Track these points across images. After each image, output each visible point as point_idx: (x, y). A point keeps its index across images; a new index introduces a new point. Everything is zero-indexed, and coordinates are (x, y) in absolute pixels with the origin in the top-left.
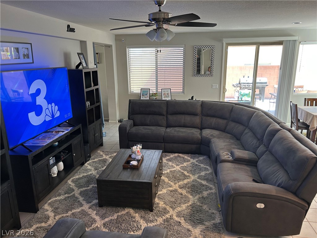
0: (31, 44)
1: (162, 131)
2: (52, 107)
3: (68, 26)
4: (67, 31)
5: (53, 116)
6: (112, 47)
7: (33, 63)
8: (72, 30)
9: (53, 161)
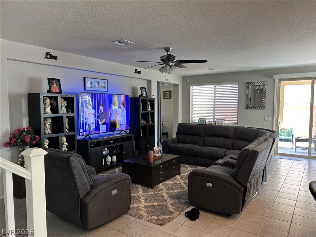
0: (107, 80)
1: (194, 147)
3: (136, 70)
4: (135, 73)
6: (178, 85)
7: (107, 91)
8: (139, 72)
9: (107, 152)
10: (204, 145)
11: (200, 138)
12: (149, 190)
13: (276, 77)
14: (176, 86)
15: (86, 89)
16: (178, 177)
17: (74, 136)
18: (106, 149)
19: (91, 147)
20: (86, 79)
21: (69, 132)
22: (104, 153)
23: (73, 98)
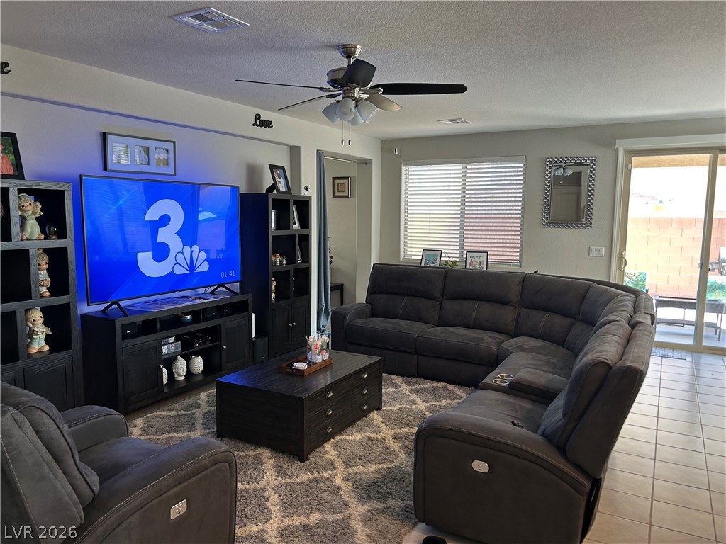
0: (174, 143)
1: (416, 329)
2: (192, 252)
3: (258, 117)
4: (253, 125)
5: (192, 267)
6: (371, 163)
7: (175, 174)
8: (267, 124)
9: (176, 348)
10: (442, 323)
11: (430, 303)
12: (295, 466)
13: (622, 146)
14: (366, 164)
15: (110, 167)
16: (375, 416)
17: (67, 307)
18: (172, 340)
19: (125, 337)
20: (109, 138)
21: (51, 296)
22: (165, 350)
23: (63, 192)
